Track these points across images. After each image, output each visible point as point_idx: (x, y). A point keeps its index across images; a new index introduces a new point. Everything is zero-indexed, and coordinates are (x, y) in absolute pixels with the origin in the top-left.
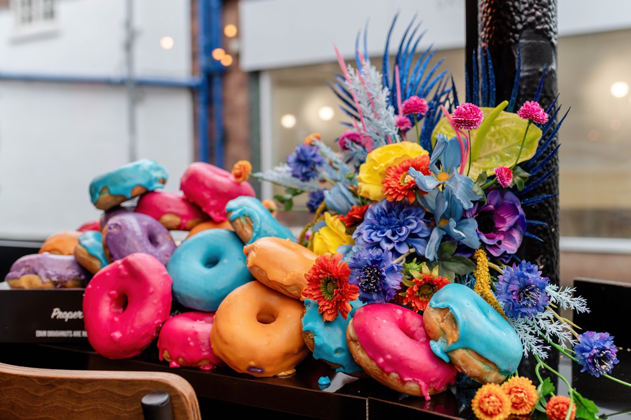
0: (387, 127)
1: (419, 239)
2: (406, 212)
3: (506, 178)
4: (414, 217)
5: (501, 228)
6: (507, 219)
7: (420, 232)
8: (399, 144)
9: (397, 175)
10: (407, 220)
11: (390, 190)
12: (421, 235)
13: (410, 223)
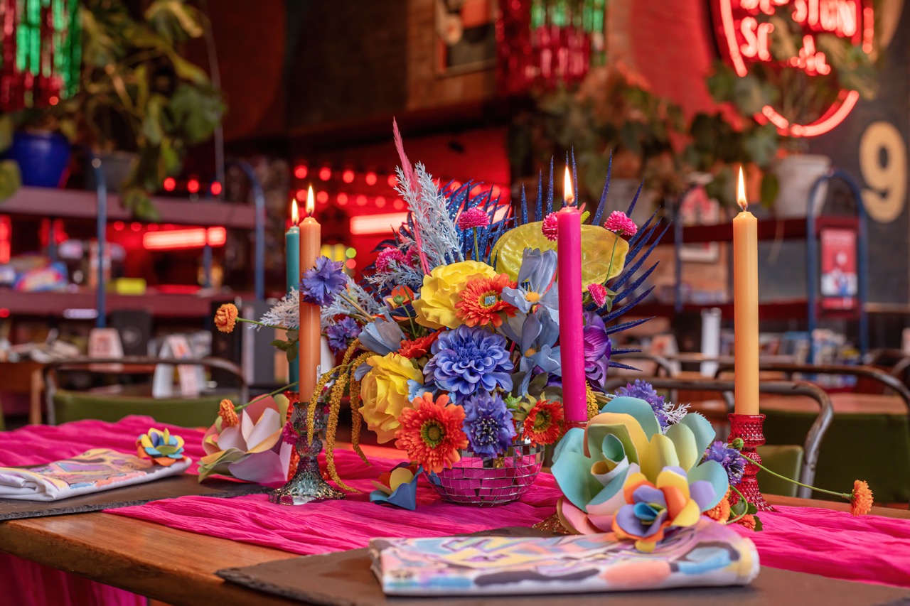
0: (449, 243)
1: (503, 373)
2: (487, 342)
3: (602, 296)
4: (497, 347)
5: (588, 357)
6: (595, 347)
7: (504, 364)
8: (464, 263)
9: (474, 296)
10: (490, 350)
11: (470, 313)
12: (506, 368)
13: (494, 353)
